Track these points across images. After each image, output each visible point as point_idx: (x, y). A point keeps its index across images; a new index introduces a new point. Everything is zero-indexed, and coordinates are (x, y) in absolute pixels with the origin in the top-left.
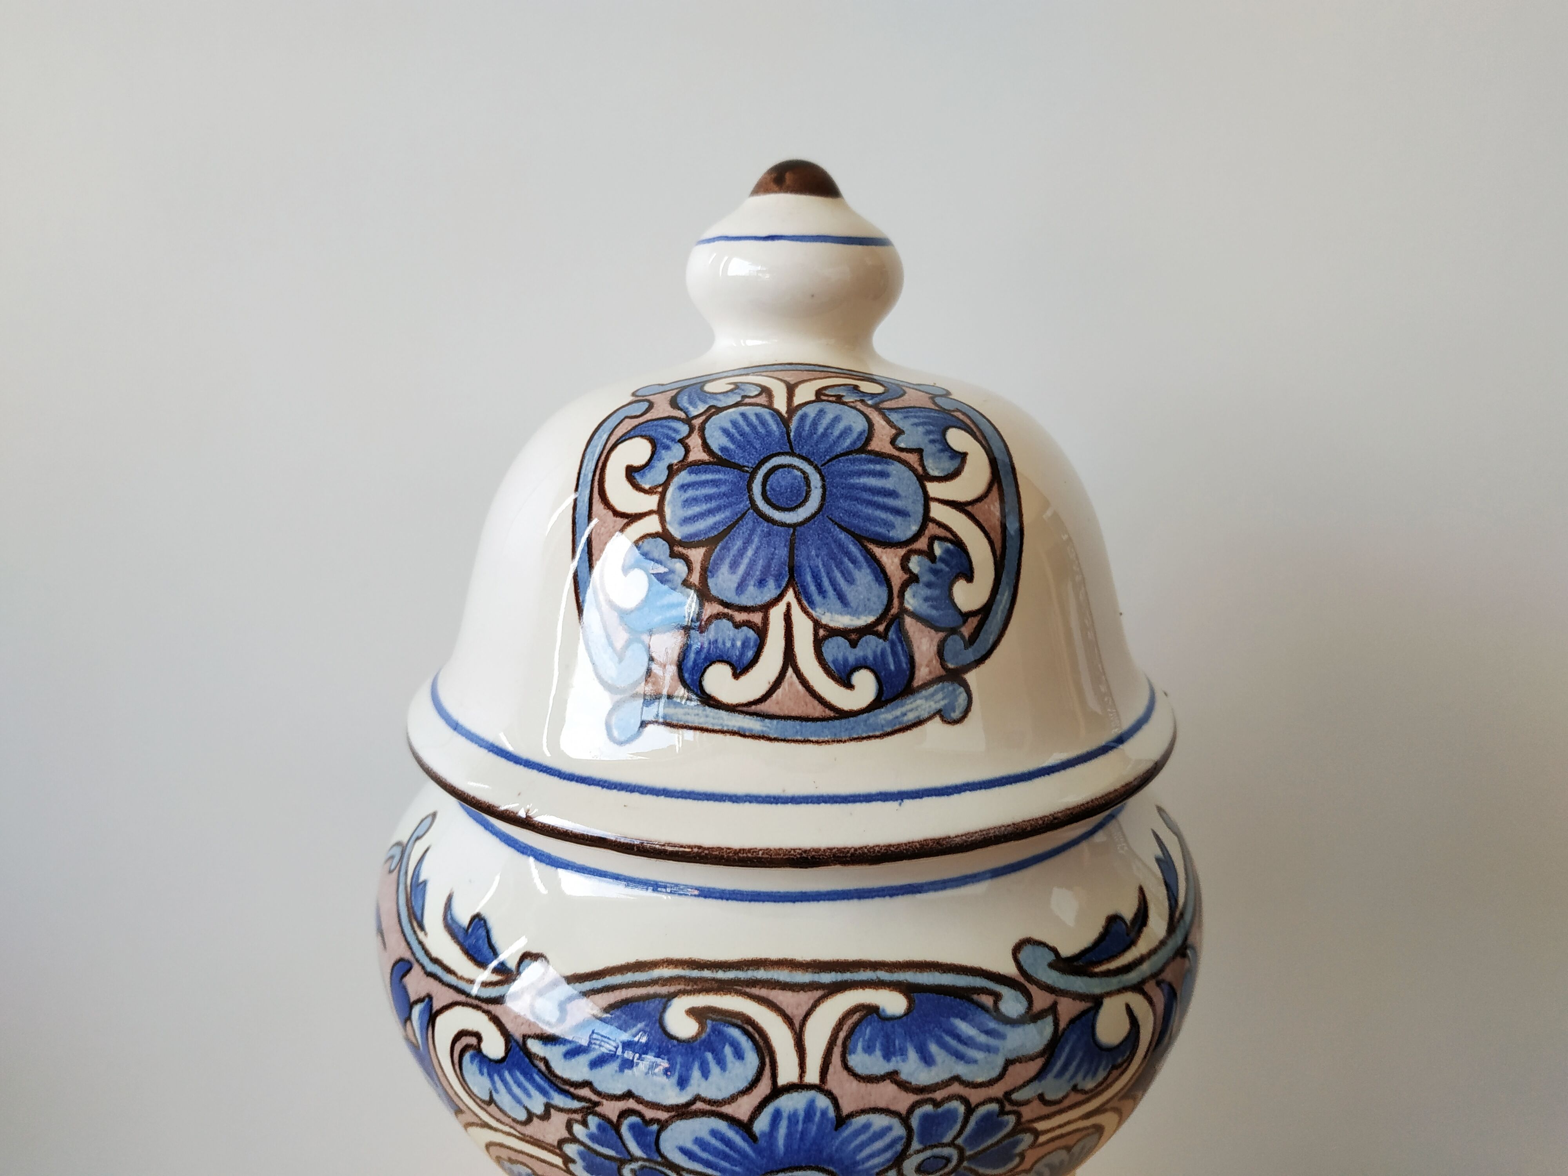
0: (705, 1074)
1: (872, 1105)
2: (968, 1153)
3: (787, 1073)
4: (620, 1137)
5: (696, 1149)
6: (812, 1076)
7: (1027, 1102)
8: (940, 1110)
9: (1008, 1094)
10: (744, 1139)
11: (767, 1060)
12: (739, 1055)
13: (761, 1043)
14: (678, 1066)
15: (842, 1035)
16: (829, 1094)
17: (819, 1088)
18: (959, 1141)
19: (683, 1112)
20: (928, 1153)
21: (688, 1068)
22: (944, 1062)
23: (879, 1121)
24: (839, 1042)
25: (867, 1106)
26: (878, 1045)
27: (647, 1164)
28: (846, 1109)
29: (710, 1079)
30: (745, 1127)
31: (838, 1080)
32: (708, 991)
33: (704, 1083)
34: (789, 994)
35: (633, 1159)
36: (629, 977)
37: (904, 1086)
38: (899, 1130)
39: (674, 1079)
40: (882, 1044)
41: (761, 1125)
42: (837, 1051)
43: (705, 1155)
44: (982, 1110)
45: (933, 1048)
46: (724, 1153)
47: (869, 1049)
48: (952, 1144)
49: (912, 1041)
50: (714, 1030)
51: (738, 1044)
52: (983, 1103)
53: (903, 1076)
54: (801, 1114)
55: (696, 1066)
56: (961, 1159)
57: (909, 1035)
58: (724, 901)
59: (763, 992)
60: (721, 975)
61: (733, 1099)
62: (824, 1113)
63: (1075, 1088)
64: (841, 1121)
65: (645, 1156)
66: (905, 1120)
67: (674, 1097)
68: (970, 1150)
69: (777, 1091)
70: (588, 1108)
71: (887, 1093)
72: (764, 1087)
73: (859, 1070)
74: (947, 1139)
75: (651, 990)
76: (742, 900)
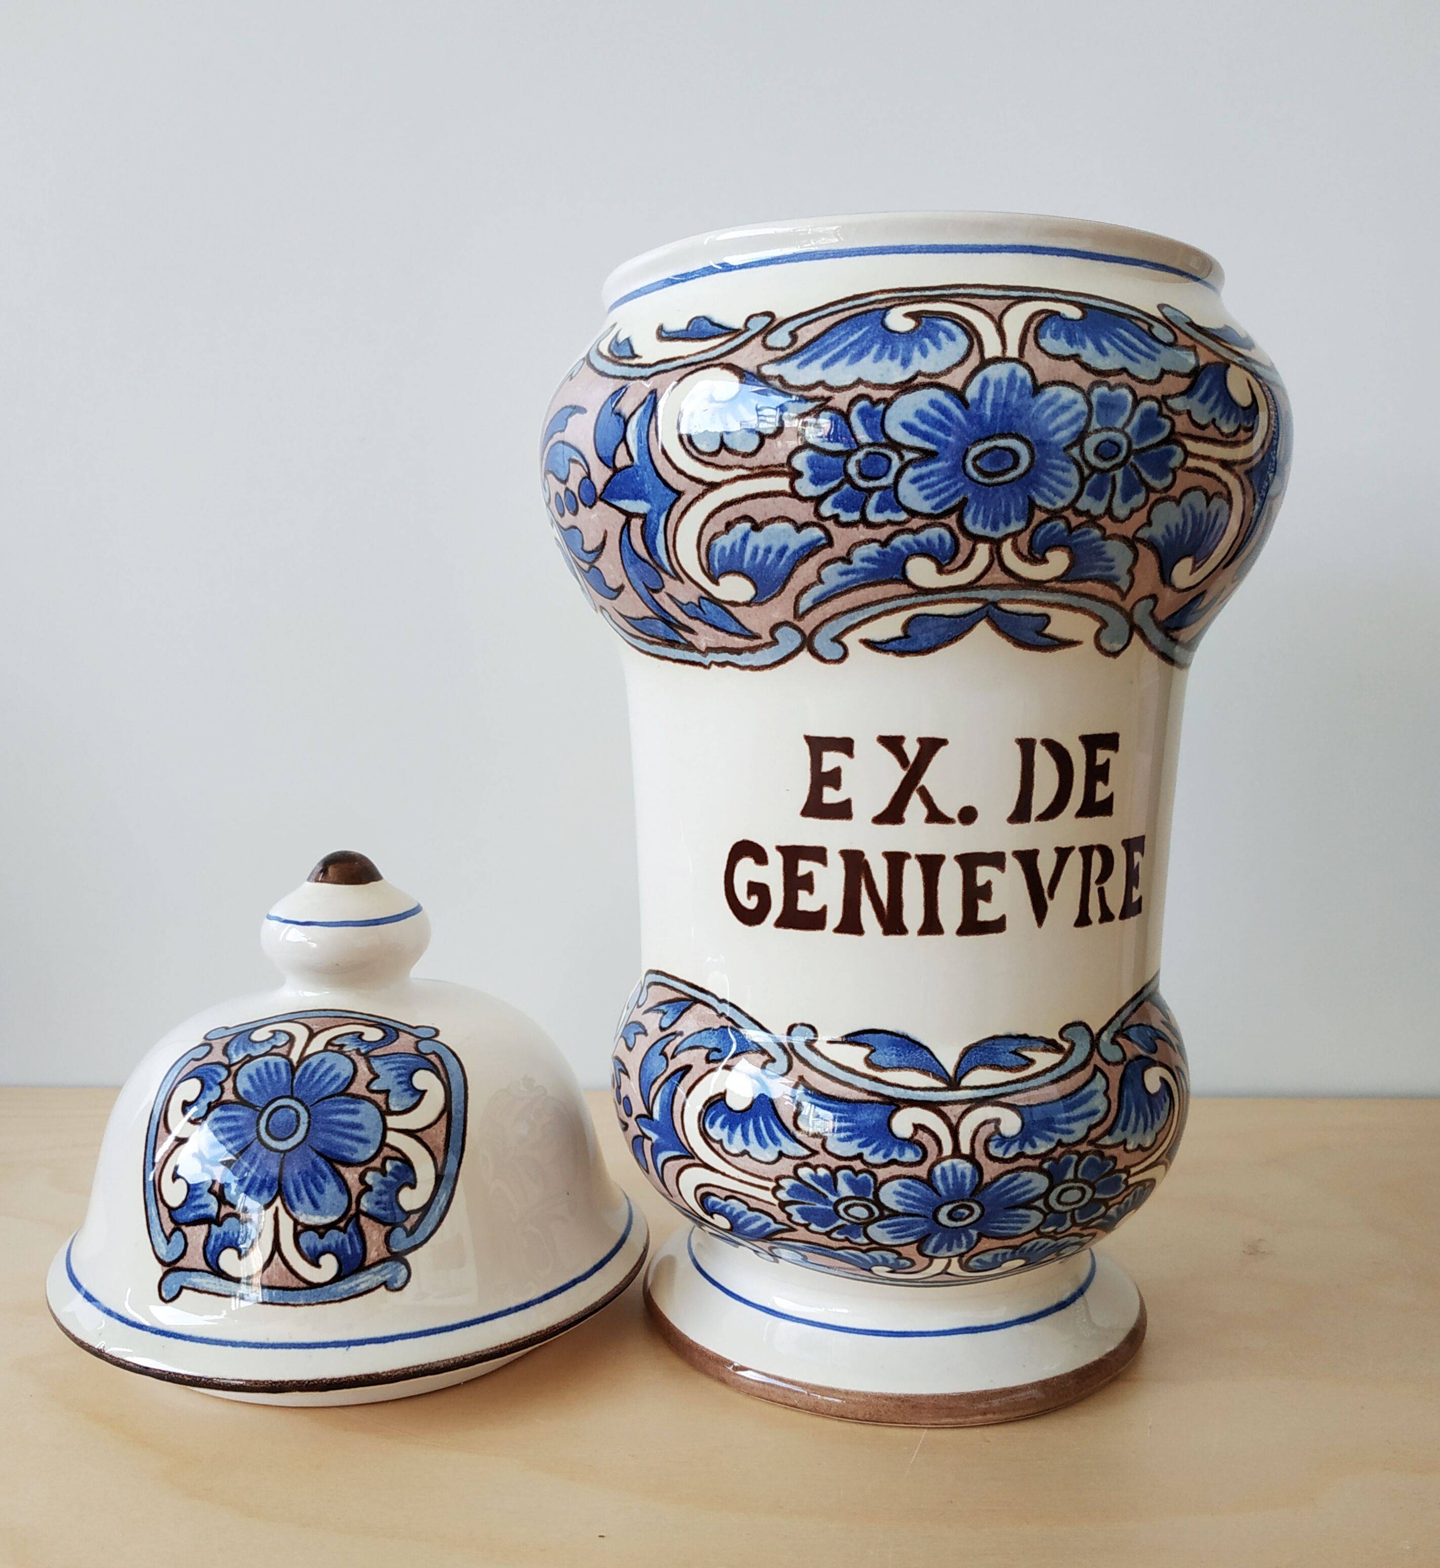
0: (924, 353)
1: (1061, 379)
2: (1135, 447)
3: (992, 348)
4: (849, 425)
5: (916, 422)
6: (1013, 352)
7: (1179, 413)
8: (1113, 394)
9: (1165, 398)
10: (958, 407)
11: (975, 340)
12: (951, 337)
13: (969, 329)
14: (901, 351)
15: (1033, 326)
16: (1026, 366)
17: (1019, 361)
18: (1128, 430)
19: (906, 387)
20: (1104, 435)
21: (909, 351)
22: (1114, 355)
23: (1068, 394)
24: (1032, 329)
25: (1057, 379)
26: (1062, 334)
27: (872, 449)
28: (1040, 382)
29: (929, 356)
30: (958, 395)
31: (1032, 355)
32: (920, 302)
33: (923, 360)
34: (987, 301)
35: (860, 447)
36: (850, 304)
37: (1086, 367)
38: (1082, 406)
39: (898, 361)
40: (1065, 334)
41: (972, 393)
42: (1030, 336)
43: (924, 427)
44: (1146, 404)
45: (1106, 344)
46: (941, 422)
47: (1056, 336)
48: (1122, 431)
49: (1089, 336)
50: (928, 323)
51: (950, 330)
52: (1146, 398)
53: (1084, 359)
54: (1005, 381)
55: (916, 348)
56: (1130, 451)
57: (1084, 330)
58: (923, 255)
59: (965, 300)
60: (928, 293)
61: (949, 370)
62: (1023, 381)
63: (1214, 421)
64: (1037, 389)
65: (870, 441)
66: (1087, 395)
67: (898, 375)
68: (1138, 443)
69: (985, 363)
70: (821, 406)
71: (1071, 370)
72: (974, 360)
73: (1049, 350)
74: (1119, 424)
75: (870, 307)
76: (937, 252)
